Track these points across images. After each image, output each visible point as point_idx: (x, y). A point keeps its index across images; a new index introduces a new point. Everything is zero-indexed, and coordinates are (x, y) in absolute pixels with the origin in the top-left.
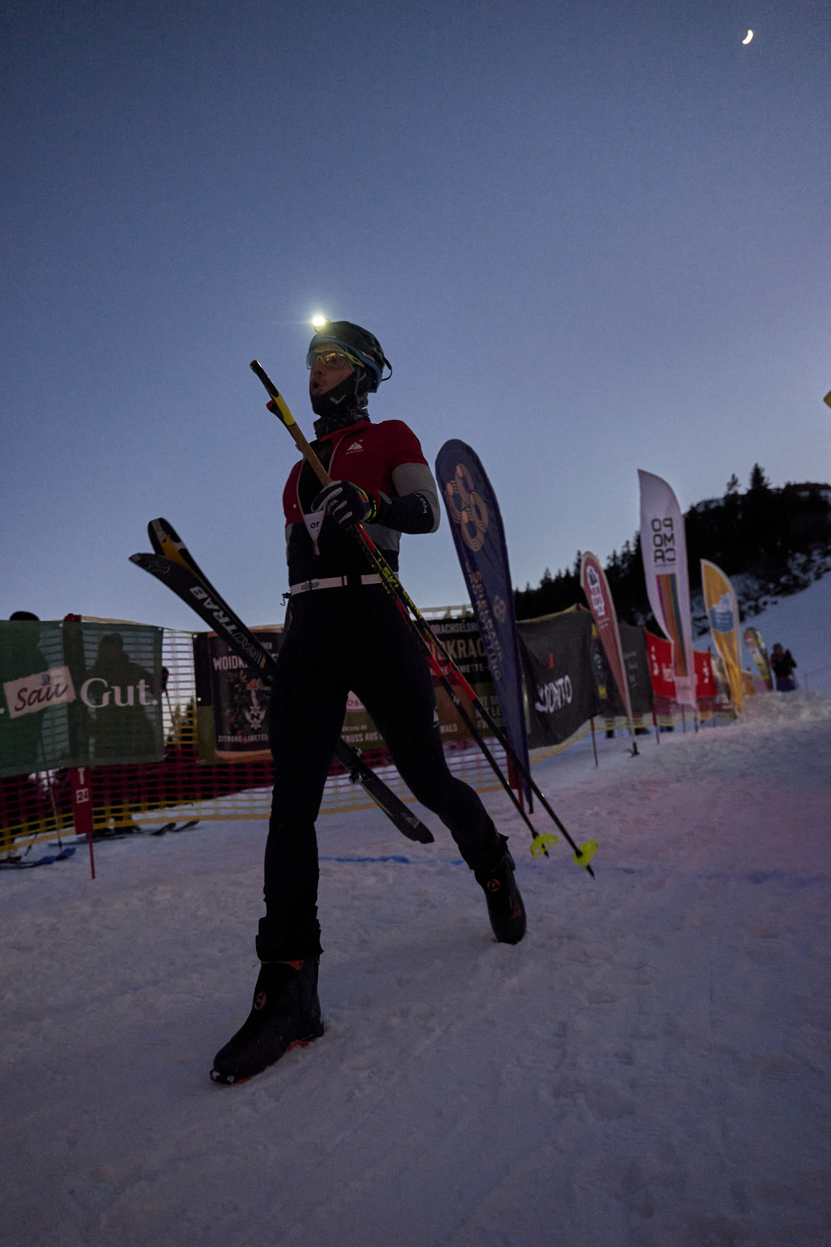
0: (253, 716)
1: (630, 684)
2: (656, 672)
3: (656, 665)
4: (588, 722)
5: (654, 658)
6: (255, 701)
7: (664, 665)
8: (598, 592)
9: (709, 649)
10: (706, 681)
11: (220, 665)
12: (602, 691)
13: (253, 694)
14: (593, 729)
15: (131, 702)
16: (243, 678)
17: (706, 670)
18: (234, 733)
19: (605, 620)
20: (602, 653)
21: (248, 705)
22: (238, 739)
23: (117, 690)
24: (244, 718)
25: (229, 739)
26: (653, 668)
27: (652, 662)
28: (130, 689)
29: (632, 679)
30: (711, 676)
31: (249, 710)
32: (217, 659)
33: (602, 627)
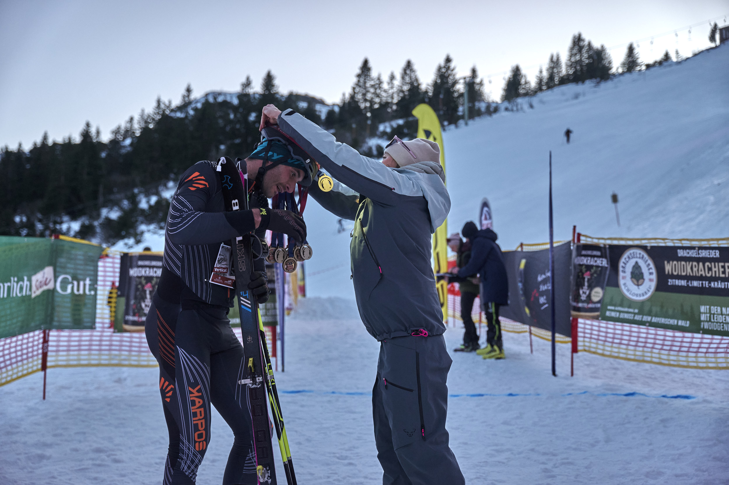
0: (146, 306)
6: (148, 296)
11: (133, 273)
13: (148, 292)
15: (81, 292)
16: (144, 282)
18: (134, 315)
21: (144, 298)
22: (136, 318)
23: (75, 283)
24: (141, 306)
25: (131, 318)
28: (82, 283)
31: (144, 302)
32: (132, 269)
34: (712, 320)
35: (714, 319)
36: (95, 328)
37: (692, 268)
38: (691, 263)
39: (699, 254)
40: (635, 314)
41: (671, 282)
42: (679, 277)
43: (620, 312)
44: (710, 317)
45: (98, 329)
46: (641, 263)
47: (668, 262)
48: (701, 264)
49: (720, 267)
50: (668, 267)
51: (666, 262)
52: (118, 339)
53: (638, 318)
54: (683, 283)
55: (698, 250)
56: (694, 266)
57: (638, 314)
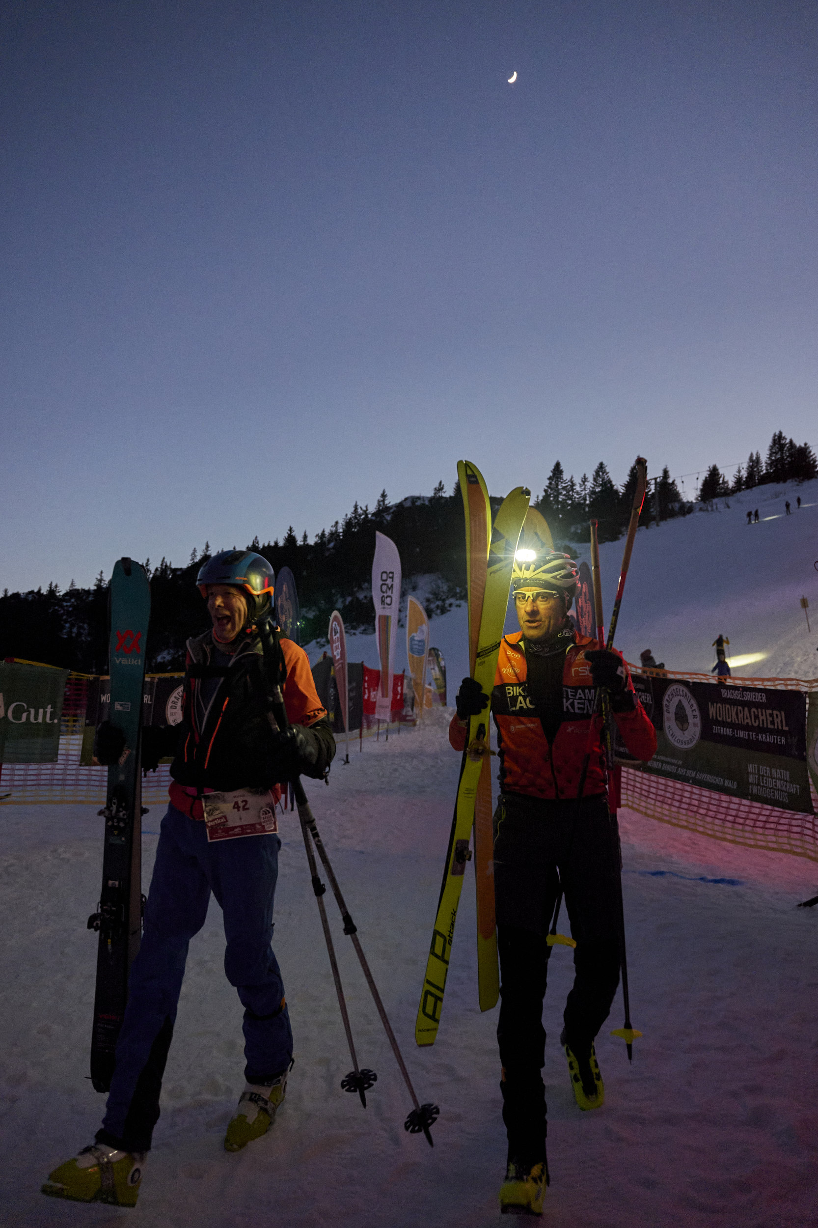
1: (349, 708)
2: (366, 697)
3: (366, 691)
5: (366, 685)
7: (372, 689)
8: (338, 640)
9: (404, 672)
10: (399, 697)
11: (105, 700)
17: (399, 689)
19: (340, 661)
20: (335, 688)
26: (365, 693)
27: (365, 688)
29: (351, 704)
30: (402, 694)
32: (104, 695)
33: (337, 668)
34: (761, 784)
35: (763, 782)
36: (57, 761)
37: (737, 714)
38: (736, 707)
39: (743, 696)
40: (678, 766)
41: (716, 729)
42: (724, 724)
43: (663, 762)
44: (759, 779)
45: (59, 762)
46: (685, 703)
47: (712, 704)
48: (746, 709)
49: (768, 716)
50: (712, 711)
51: (710, 704)
52: (86, 772)
53: (681, 771)
54: (728, 732)
55: (743, 691)
56: (739, 711)
57: (682, 766)
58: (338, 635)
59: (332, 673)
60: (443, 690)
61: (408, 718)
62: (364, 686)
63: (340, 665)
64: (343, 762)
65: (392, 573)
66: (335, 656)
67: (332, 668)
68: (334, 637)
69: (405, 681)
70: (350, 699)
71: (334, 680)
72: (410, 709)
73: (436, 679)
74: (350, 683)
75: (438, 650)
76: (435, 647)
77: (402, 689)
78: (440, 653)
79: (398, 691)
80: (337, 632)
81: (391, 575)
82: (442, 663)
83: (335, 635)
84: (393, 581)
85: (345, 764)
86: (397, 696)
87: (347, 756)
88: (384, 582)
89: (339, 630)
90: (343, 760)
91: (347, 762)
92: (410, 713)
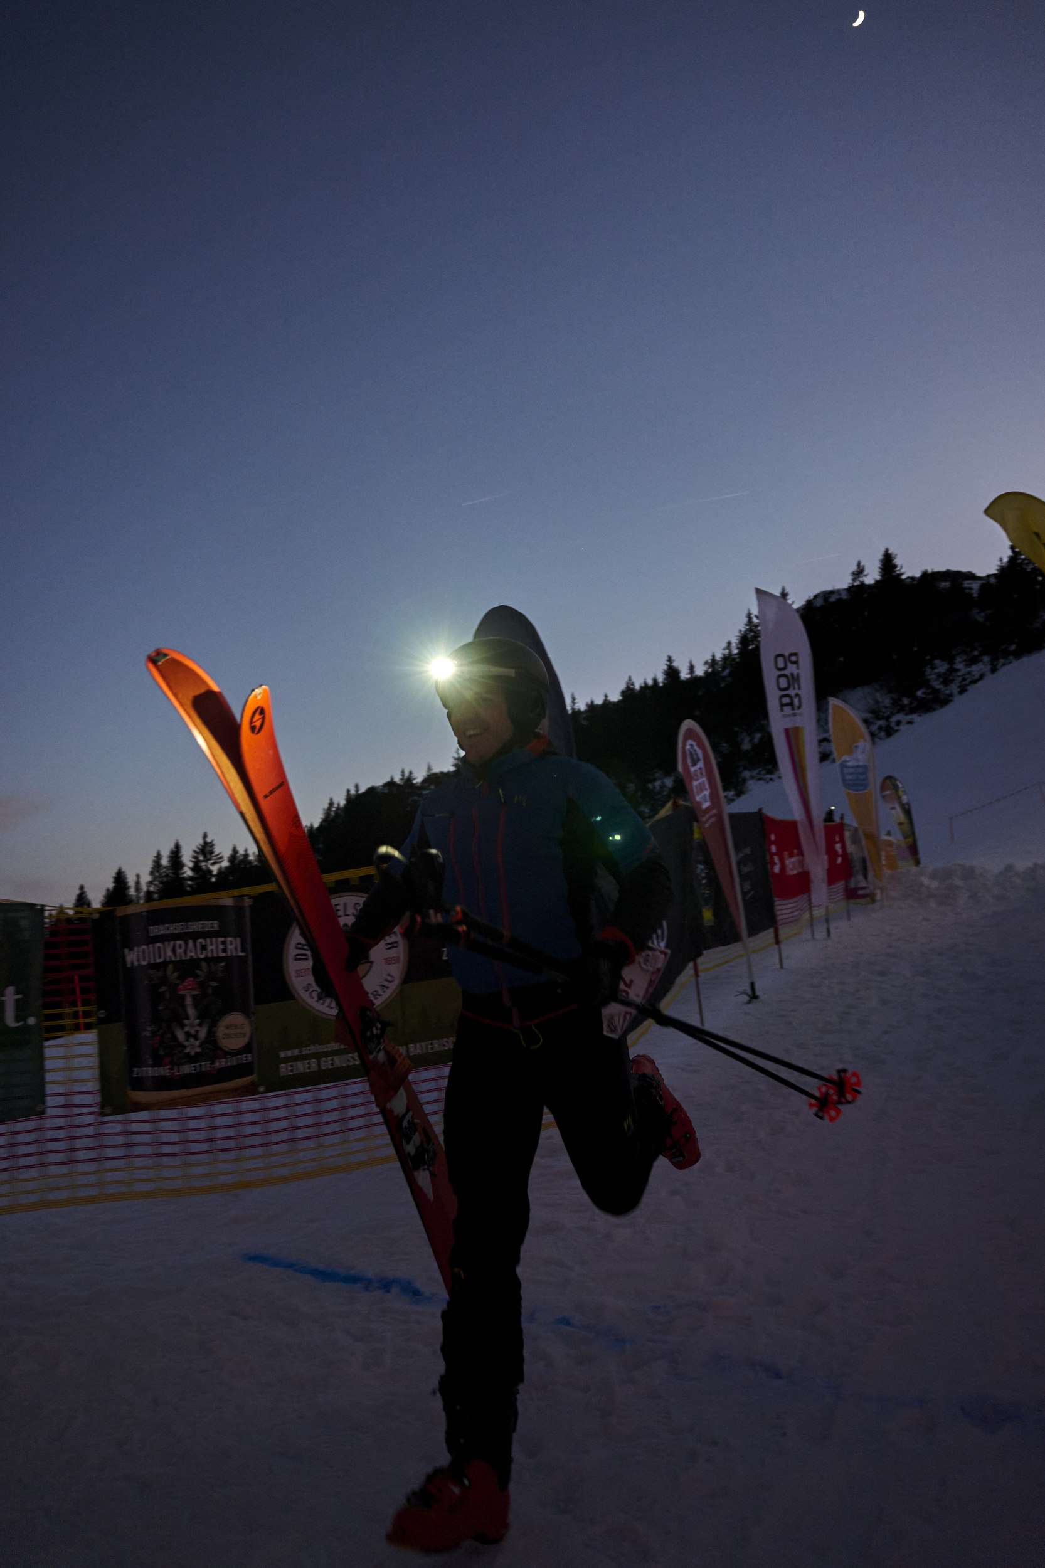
0: (188, 1035)
1: (744, 894)
2: (777, 868)
3: (776, 859)
4: (691, 964)
5: (773, 849)
6: (191, 1011)
7: (786, 854)
8: (701, 774)
10: (839, 860)
11: (135, 959)
12: (708, 915)
13: (189, 1001)
14: (697, 974)
16: (173, 977)
17: (838, 846)
18: (157, 1063)
19: (714, 811)
20: (708, 862)
21: (179, 1018)
22: (164, 1071)
24: (174, 1038)
25: (150, 1072)
26: (773, 863)
27: (771, 854)
29: (747, 887)
30: (845, 854)
31: (183, 1026)
32: (131, 949)
33: (707, 825)
36: (43, 1112)
45: (50, 1112)
52: (118, 1128)
58: (700, 765)
59: (696, 836)
60: (910, 840)
61: (861, 892)
62: (769, 850)
63: (713, 819)
64: (745, 998)
65: (795, 654)
66: (699, 803)
67: (695, 825)
68: (692, 769)
69: (847, 834)
70: (743, 877)
71: (703, 847)
72: (860, 877)
73: (901, 824)
74: (737, 849)
75: (896, 779)
76: (891, 774)
77: (844, 847)
78: (898, 783)
79: (836, 852)
80: (699, 760)
81: (793, 658)
82: (905, 798)
83: (694, 764)
84: (798, 668)
85: (749, 1002)
86: (836, 860)
87: (752, 985)
88: (782, 672)
89: (701, 756)
90: (746, 994)
91: (754, 997)
92: (863, 884)
